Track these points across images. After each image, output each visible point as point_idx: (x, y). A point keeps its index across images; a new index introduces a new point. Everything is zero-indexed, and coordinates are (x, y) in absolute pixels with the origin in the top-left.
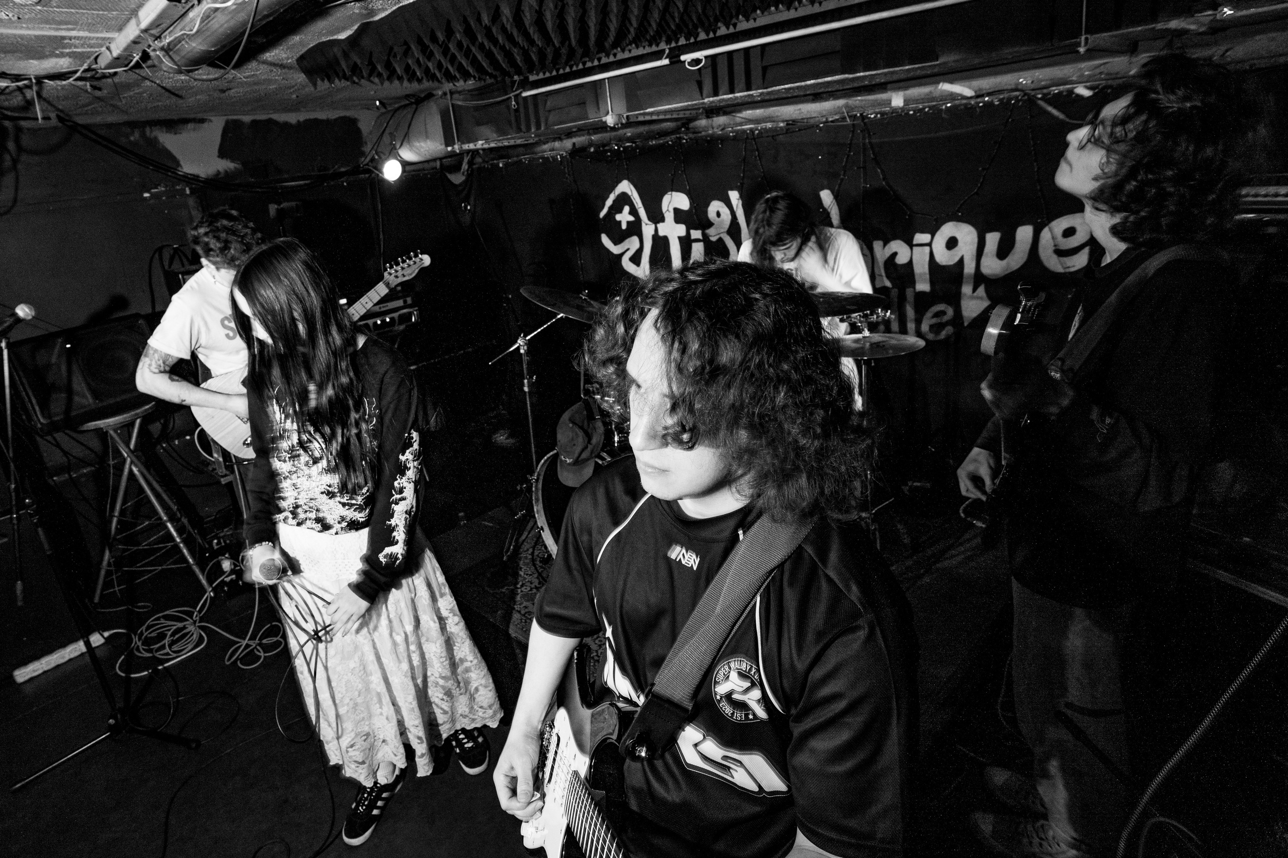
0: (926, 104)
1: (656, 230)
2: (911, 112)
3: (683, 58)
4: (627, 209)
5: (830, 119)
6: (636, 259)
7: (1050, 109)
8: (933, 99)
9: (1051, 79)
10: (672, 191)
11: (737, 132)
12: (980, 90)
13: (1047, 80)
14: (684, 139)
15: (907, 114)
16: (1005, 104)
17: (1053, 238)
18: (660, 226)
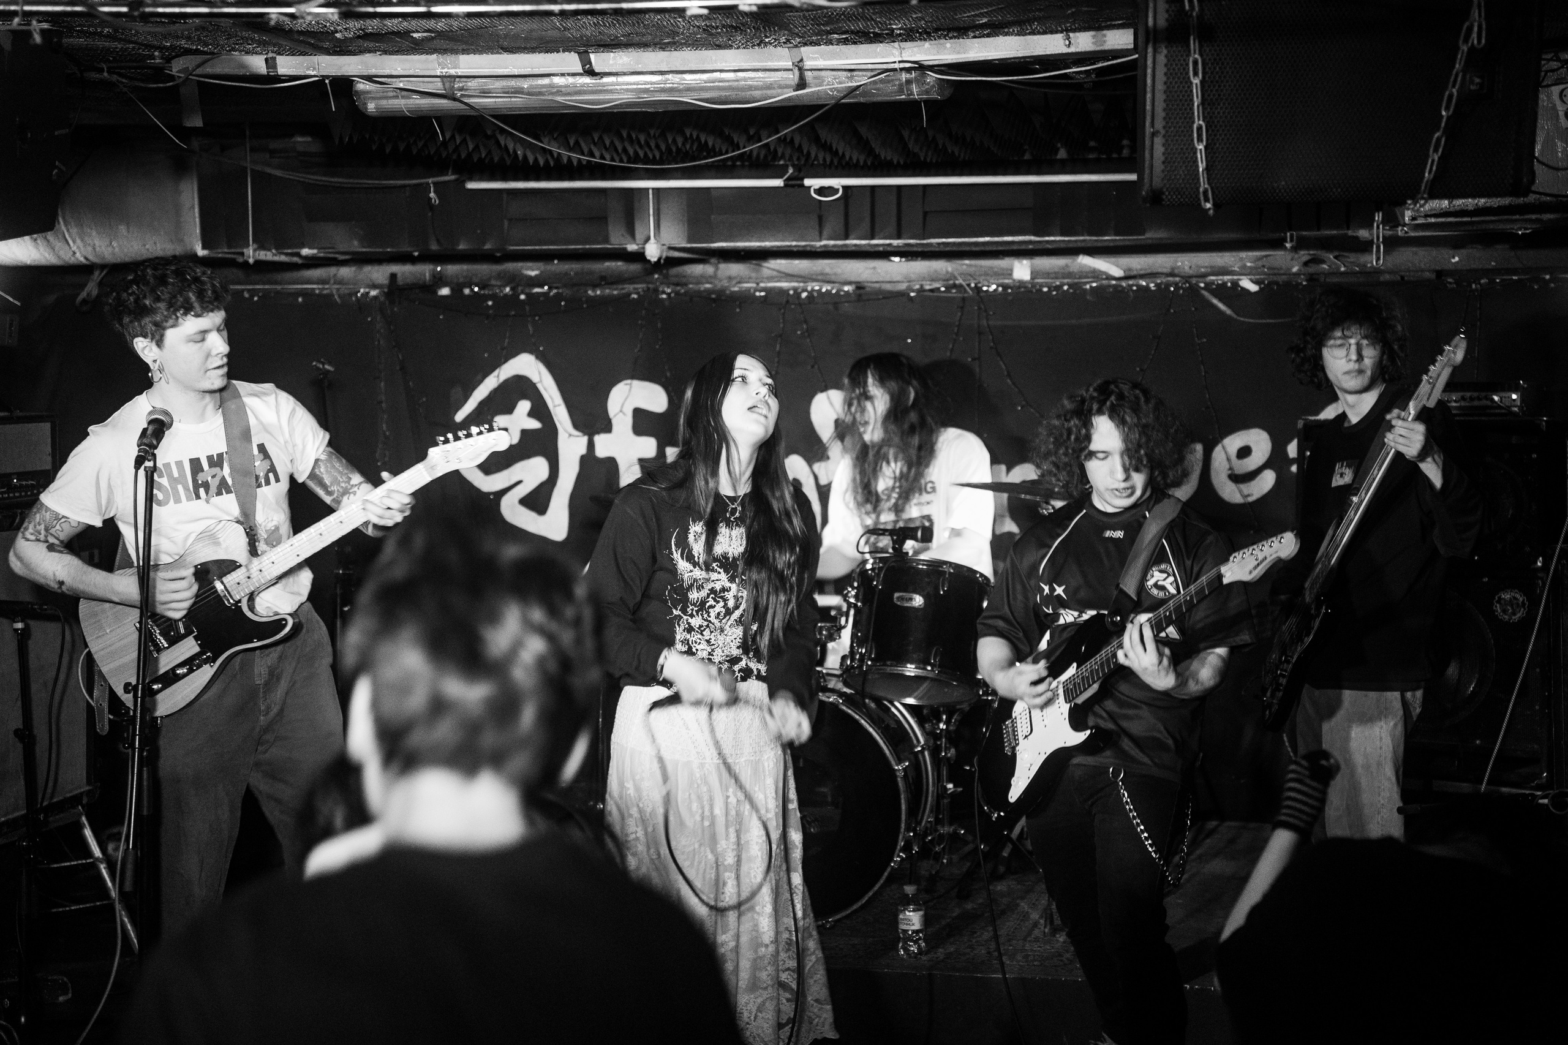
0: (1066, 281)
1: (591, 445)
2: (1045, 289)
3: (807, 182)
4: (524, 406)
5: (928, 287)
6: (538, 501)
7: (1215, 301)
8: (1070, 275)
9: (1211, 267)
10: (633, 378)
11: (768, 290)
12: (1130, 270)
13: (1206, 267)
14: (664, 292)
15: (1040, 290)
16: (1162, 289)
17: (1229, 460)
18: (599, 439)
